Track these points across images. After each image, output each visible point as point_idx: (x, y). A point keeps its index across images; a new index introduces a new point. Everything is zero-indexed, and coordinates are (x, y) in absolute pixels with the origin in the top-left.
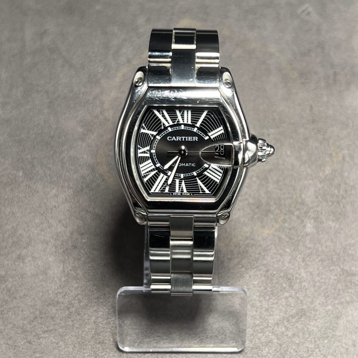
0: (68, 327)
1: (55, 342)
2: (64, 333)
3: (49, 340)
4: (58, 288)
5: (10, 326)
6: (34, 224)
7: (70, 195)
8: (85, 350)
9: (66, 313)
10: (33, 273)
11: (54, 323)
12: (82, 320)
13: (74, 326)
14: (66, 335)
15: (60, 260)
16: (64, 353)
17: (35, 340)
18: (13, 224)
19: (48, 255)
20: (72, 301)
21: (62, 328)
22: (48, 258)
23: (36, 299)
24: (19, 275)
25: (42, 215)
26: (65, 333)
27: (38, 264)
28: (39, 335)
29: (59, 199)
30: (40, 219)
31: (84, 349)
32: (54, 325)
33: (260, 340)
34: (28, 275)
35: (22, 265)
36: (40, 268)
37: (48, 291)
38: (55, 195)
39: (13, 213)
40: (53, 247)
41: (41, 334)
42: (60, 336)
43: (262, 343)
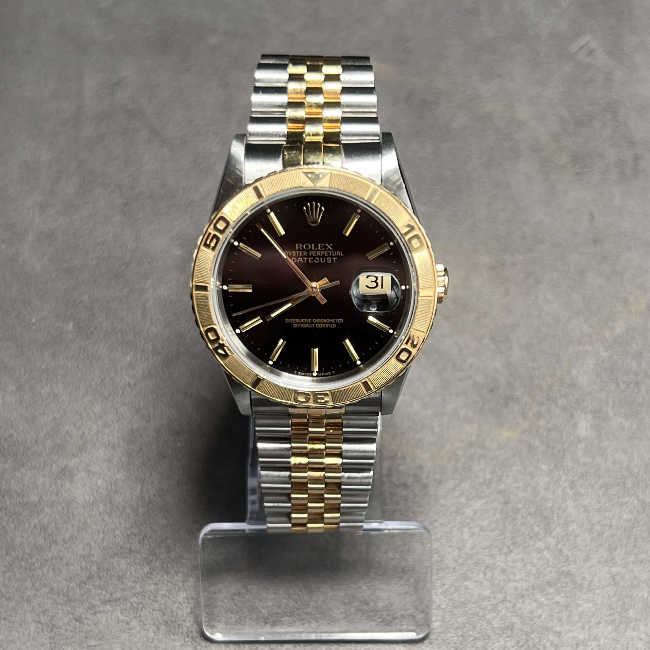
0: (147, 595)
1: (123, 621)
2: (141, 606)
3: (114, 617)
4: (131, 527)
5: (45, 590)
6: (91, 414)
8: (176, 635)
9: (145, 569)
10: (88, 500)
11: (122, 586)
12: (171, 583)
13: (158, 593)
14: (144, 608)
15: (136, 478)
16: (139, 639)
17: (88, 616)
18: (55, 415)
19: (114, 469)
20: (155, 550)
21: (137, 595)
22: (114, 475)
23: (93, 544)
24: (62, 502)
25: (107, 399)
26: (142, 604)
27: (97, 483)
28: (95, 608)
29: (137, 371)
30: (102, 406)
31: (174, 634)
32: (123, 590)
33: (490, 624)
34: (78, 503)
35: (68, 486)
36: (101, 490)
37: (113, 530)
38: (130, 365)
39: (56, 395)
40: (123, 455)
41: (99, 606)
42: (133, 609)
43: (493, 629)
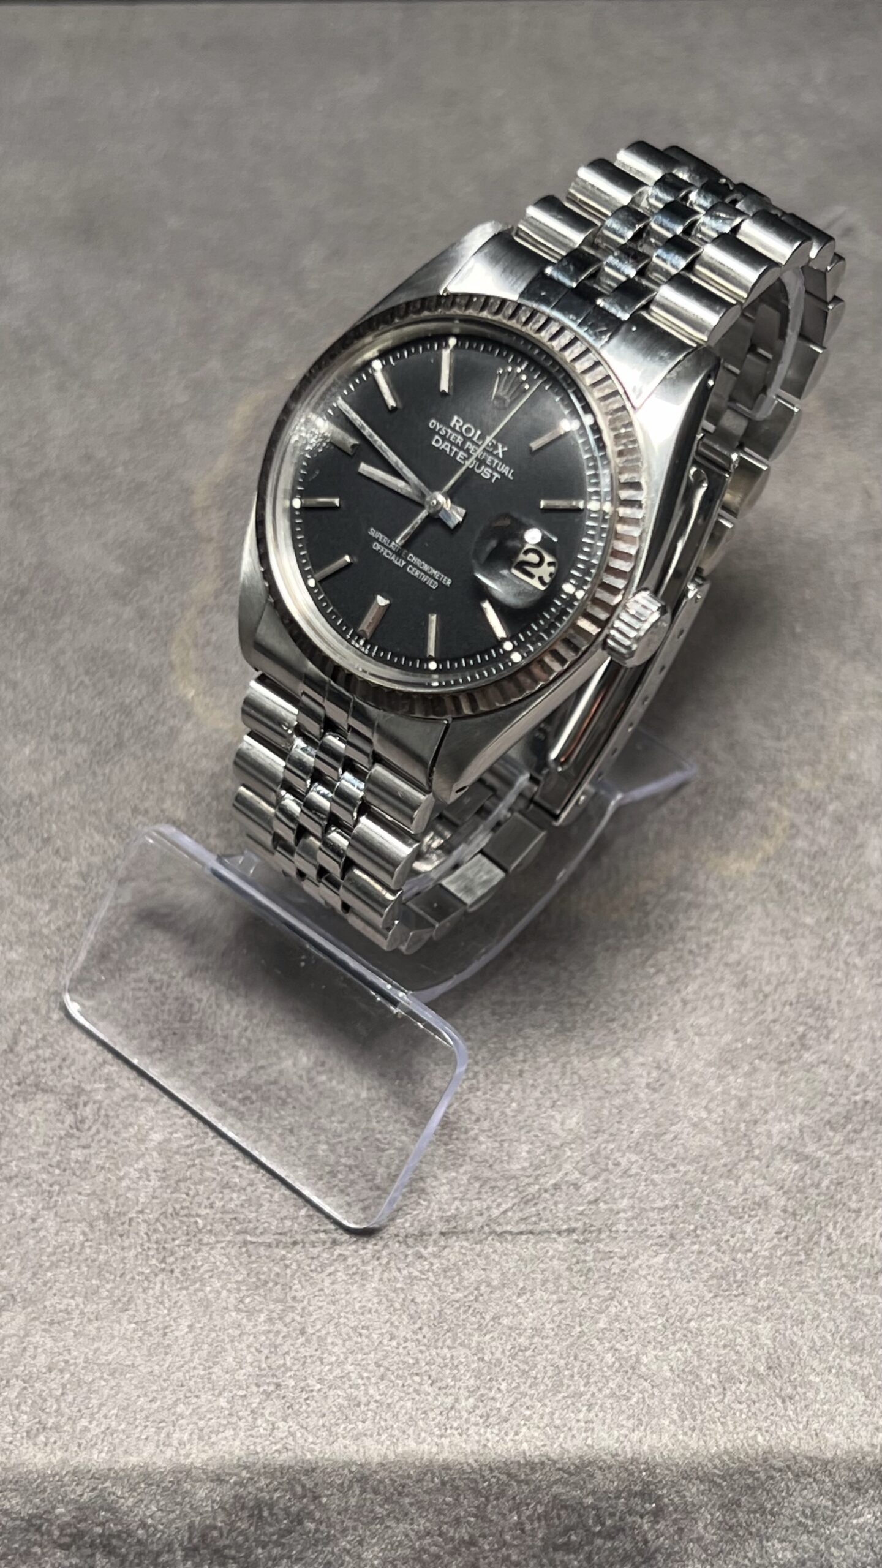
7: (80, 760)
